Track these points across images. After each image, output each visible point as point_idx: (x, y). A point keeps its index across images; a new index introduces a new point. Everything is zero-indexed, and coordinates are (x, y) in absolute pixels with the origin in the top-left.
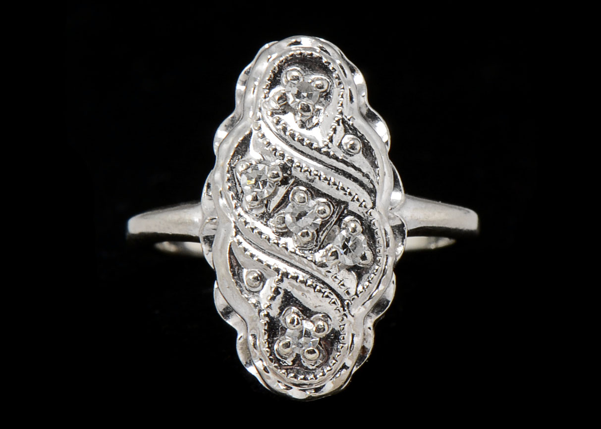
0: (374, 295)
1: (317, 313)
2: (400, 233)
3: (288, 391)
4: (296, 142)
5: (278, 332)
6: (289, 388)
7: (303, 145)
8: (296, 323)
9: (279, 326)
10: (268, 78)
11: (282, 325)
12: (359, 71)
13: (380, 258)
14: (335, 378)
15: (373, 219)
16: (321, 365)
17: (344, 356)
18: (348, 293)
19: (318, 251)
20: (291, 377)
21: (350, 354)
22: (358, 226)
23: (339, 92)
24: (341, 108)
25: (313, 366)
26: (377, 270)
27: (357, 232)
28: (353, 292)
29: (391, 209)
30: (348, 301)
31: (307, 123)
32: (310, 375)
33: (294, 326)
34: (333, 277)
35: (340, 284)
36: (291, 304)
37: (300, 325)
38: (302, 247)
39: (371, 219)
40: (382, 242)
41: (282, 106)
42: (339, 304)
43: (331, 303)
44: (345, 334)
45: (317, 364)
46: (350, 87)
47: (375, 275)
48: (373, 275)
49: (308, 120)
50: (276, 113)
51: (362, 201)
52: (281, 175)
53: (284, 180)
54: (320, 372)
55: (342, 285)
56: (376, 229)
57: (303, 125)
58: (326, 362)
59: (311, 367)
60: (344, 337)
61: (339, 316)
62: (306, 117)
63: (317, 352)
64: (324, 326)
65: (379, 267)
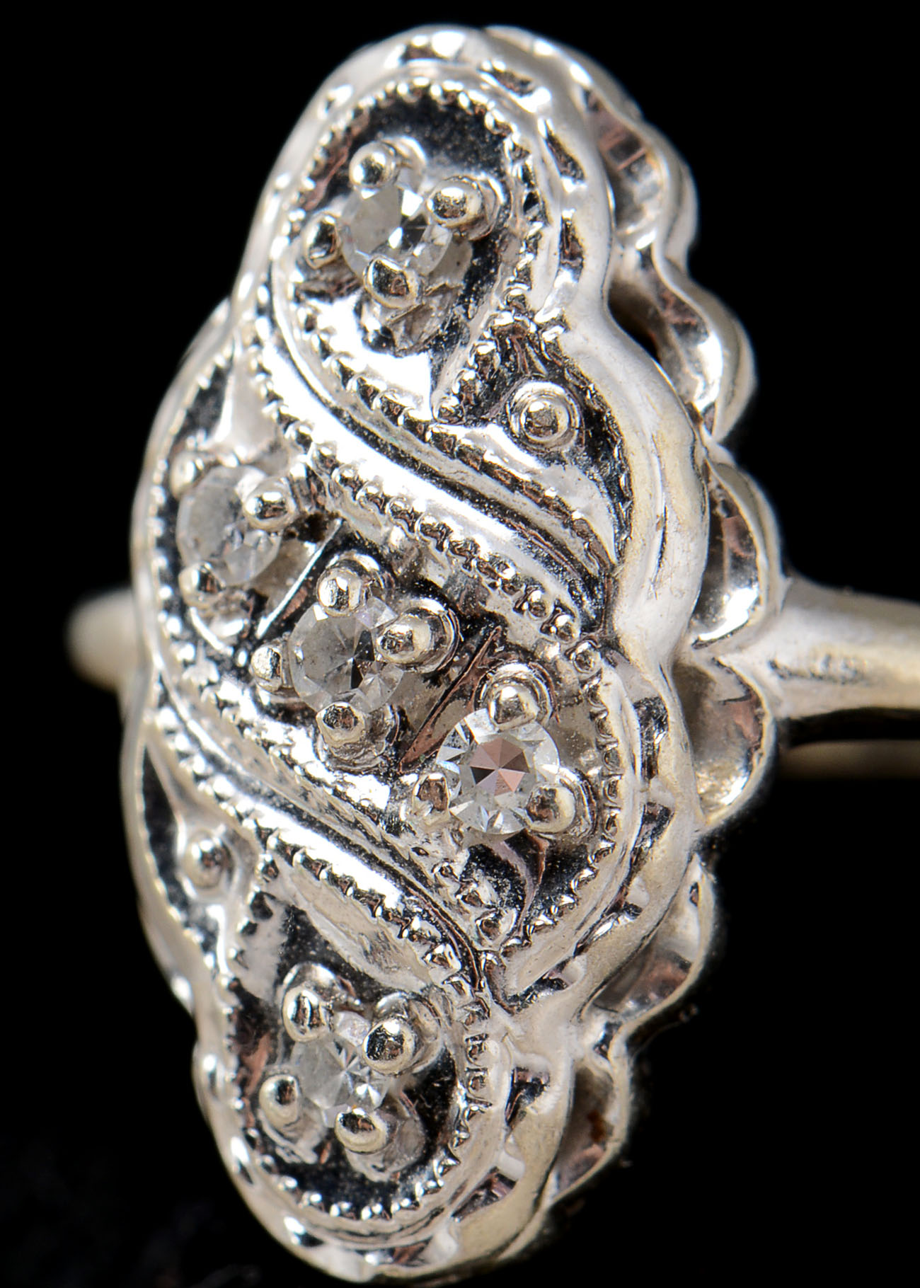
0: (596, 932)
1: (392, 990)
3: (311, 1249)
6: (313, 1241)
7: (425, 442)
8: (306, 1020)
10: (305, 171)
13: (615, 812)
14: (457, 1220)
15: (592, 678)
16: (411, 1169)
17: (486, 1143)
18: (489, 928)
19: (396, 777)
20: (311, 1204)
21: (511, 1140)
22: (526, 697)
23: (524, 226)
24: (525, 287)
25: (382, 1170)
26: (600, 854)
27: (519, 720)
28: (506, 924)
29: (698, 645)
30: (490, 957)
31: (398, 334)
32: (372, 1200)
33: (303, 1032)
34: (436, 870)
35: (459, 897)
36: (313, 953)
37: (324, 1030)
38: (339, 761)
39: (585, 676)
40: (625, 759)
41: (325, 269)
42: (456, 964)
43: (429, 957)
44: (485, 1070)
45: (395, 1167)
46: (567, 214)
47: (596, 874)
48: (587, 873)
49: (398, 322)
50: (310, 294)
51: (550, 609)
52: (291, 506)
53: (306, 526)
54: (406, 1196)
55: (463, 898)
56: (600, 713)
57: (384, 341)
58: (424, 1161)
59: (375, 1177)
60: (482, 1078)
61: (460, 1005)
62: (393, 313)
63: (381, 1125)
64: (400, 1038)
65: (609, 845)
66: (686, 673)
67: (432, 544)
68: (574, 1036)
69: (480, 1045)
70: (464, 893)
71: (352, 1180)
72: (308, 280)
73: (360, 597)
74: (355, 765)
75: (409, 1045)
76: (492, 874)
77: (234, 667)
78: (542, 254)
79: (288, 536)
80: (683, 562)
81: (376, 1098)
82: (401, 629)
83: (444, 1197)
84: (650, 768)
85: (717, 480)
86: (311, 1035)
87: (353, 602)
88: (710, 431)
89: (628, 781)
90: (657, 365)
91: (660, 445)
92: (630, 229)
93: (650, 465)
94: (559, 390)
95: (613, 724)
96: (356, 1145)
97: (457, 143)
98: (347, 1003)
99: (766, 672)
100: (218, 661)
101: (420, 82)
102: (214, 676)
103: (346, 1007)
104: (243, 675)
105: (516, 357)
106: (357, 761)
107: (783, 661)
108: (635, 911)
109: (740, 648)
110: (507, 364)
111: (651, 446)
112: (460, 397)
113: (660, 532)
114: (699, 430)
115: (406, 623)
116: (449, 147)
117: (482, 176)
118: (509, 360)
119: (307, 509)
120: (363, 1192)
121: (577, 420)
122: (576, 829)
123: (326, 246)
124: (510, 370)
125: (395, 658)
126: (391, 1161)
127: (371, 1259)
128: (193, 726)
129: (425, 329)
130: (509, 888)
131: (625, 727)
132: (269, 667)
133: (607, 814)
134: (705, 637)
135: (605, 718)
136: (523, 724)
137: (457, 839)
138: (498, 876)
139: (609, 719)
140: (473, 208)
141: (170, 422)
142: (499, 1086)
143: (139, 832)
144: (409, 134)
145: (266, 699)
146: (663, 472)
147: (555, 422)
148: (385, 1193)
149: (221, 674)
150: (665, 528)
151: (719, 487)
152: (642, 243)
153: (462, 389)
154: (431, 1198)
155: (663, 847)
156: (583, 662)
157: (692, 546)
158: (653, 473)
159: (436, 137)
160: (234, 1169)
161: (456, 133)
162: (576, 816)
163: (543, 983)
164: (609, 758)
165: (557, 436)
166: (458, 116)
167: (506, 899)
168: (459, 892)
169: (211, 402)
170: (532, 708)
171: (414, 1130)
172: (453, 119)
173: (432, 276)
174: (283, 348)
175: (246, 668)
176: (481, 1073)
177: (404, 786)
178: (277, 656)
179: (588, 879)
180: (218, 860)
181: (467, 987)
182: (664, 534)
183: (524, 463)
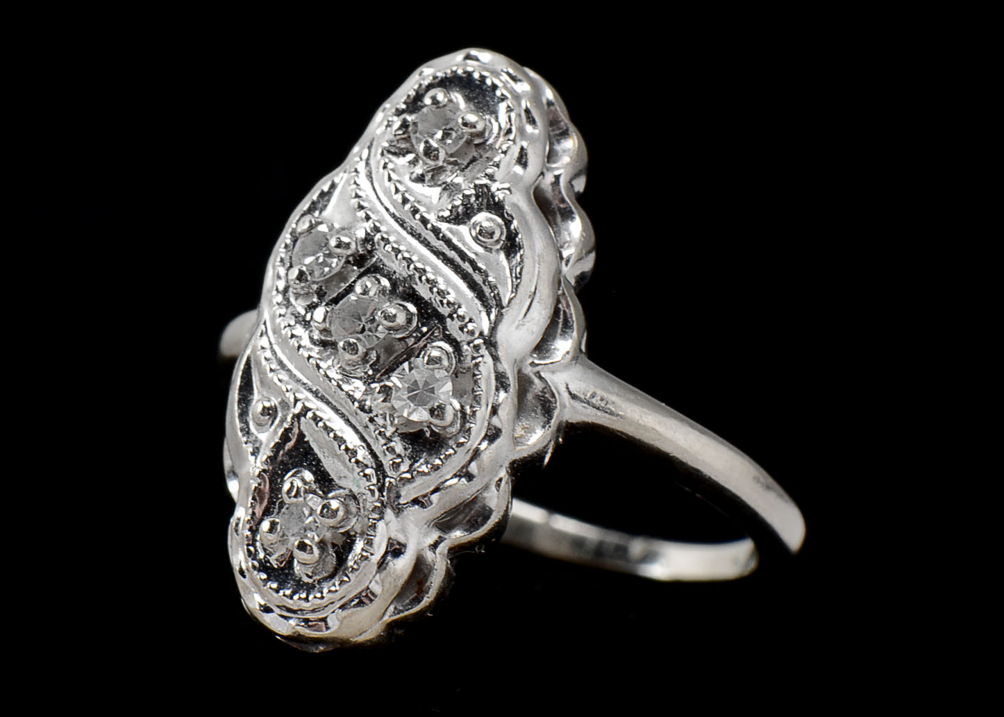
0: (448, 483)
1: (341, 487)
2: (543, 412)
3: (265, 614)
4: (417, 222)
5: (274, 508)
6: (267, 610)
7: (427, 229)
8: (293, 494)
9: (278, 499)
10: (403, 100)
11: (282, 497)
12: (575, 137)
13: (472, 425)
14: (341, 610)
15: (479, 357)
16: (325, 579)
17: (365, 575)
18: (396, 466)
19: (369, 384)
20: (271, 588)
21: (377, 577)
22: (444, 357)
23: (502, 144)
24: (496, 169)
25: (310, 577)
26: (461, 445)
27: (437, 366)
28: (404, 467)
29: (533, 364)
30: (392, 480)
31: (427, 178)
32: (301, 592)
33: (290, 498)
34: (377, 432)
35: (385, 447)
36: (305, 464)
37: (301, 499)
38: (344, 370)
39: (475, 355)
40: (483, 402)
41: (400, 141)
42: (374, 481)
43: (362, 474)
44: (375, 536)
45: (317, 577)
46: (525, 144)
47: (456, 452)
48: (451, 451)
49: (429, 171)
50: (389, 152)
51: (467, 320)
52: (353, 246)
53: (358, 258)
54: (319, 592)
55: (387, 449)
56: (478, 375)
57: (420, 179)
58: (332, 576)
59: (306, 580)
60: (372, 539)
61: (371, 501)
62: (428, 166)
63: (316, 551)
64: (337, 510)
65: (466, 441)
66: (523, 377)
67: (417, 275)
68: (422, 535)
69: (375, 523)
70: (388, 446)
71: (294, 580)
72: (391, 146)
73: (376, 292)
74: (351, 374)
75: (341, 513)
76: (404, 442)
77: (304, 320)
78: (508, 156)
79: (348, 262)
80: (537, 318)
81: (317, 539)
82: (393, 311)
83: (338, 595)
84: (494, 411)
85: (563, 290)
86: (294, 500)
87: (371, 293)
88: (567, 265)
89: (483, 412)
90: (549, 226)
91: (541, 260)
92: (554, 166)
93: (534, 267)
94: (499, 220)
95: (483, 384)
96: (301, 559)
97: (480, 100)
98: (315, 491)
99: (563, 389)
100: (296, 316)
101: (470, 69)
102: (292, 323)
103: (314, 492)
104: (307, 324)
105: (482, 200)
106: (352, 372)
107: (572, 388)
108: (470, 477)
109: (553, 372)
110: (477, 202)
111: (537, 258)
112: (451, 211)
113: (530, 300)
114: (561, 263)
115: (395, 308)
116: (476, 101)
117: (487, 117)
118: (478, 200)
119: (360, 250)
120: (299, 586)
121: (504, 238)
122: (451, 429)
123: (404, 129)
124: (478, 205)
125: (385, 322)
126: (316, 575)
127: (292, 622)
128: (276, 347)
129: (441, 178)
130: (411, 450)
131: (488, 384)
132: (322, 317)
133: (468, 425)
134: (537, 362)
135: (480, 379)
136: (439, 368)
137: (392, 419)
138: (407, 443)
139: (482, 379)
140: (480, 127)
141: (304, 206)
142: (380, 548)
143: (234, 395)
144: (457, 91)
145: (316, 336)
146: (539, 272)
147: (493, 233)
148: (309, 588)
149: (296, 322)
150: (533, 299)
151: (564, 294)
152: (557, 173)
153: (452, 207)
154: (331, 595)
155: (491, 451)
156: (477, 348)
157: (544, 312)
158: (534, 271)
159: (471, 95)
160: (236, 568)
161: (481, 95)
162: (452, 422)
163: (416, 501)
164: (477, 399)
165: (491, 240)
166: (484, 87)
167: (408, 455)
168: (385, 444)
169: (326, 198)
170: (445, 363)
171: (332, 560)
172: (481, 89)
173: (451, 156)
174: (370, 176)
175: (309, 322)
176: (372, 537)
177: (372, 389)
178: (327, 312)
179: (450, 455)
180: (270, 412)
181: (377, 493)
182: (532, 301)
183: (473, 249)
